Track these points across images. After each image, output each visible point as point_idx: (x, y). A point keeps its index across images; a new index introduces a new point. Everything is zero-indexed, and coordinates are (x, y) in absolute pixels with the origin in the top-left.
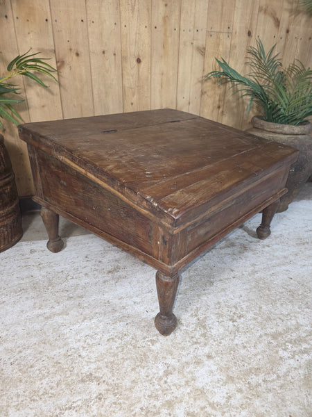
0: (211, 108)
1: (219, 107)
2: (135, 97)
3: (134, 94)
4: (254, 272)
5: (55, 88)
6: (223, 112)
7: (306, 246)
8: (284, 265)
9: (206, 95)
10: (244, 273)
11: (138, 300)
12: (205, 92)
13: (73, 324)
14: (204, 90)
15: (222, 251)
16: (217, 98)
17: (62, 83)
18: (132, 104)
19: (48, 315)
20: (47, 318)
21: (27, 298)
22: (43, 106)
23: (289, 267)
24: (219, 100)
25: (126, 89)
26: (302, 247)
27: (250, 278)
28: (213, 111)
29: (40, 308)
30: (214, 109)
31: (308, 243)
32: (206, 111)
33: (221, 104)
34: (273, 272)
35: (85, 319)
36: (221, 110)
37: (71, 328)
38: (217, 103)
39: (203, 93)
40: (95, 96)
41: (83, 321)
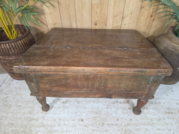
0: (146, 16)
1: (152, 16)
2: (98, 9)
3: (98, 8)
4: (128, 125)
5: (56, 4)
6: (154, 19)
7: (170, 115)
8: (148, 125)
9: (143, 9)
10: (123, 123)
11: (66, 123)
12: (144, 7)
13: (37, 127)
14: (143, 6)
15: (120, 105)
16: (152, 11)
17: (59, 2)
18: (96, 13)
19: (31, 118)
20: (30, 120)
21: (29, 107)
22: (51, 13)
23: (149, 128)
24: (153, 12)
25: (94, 5)
26: (167, 115)
27: (124, 128)
28: (147, 19)
29: (30, 114)
30: (148, 17)
31: (172, 113)
32: (142, 18)
33: (154, 14)
34: (139, 128)
35: (43, 126)
36: (153, 18)
37: (36, 129)
38: (151, 14)
39: (142, 7)
40: (77, 9)
41: (41, 127)
